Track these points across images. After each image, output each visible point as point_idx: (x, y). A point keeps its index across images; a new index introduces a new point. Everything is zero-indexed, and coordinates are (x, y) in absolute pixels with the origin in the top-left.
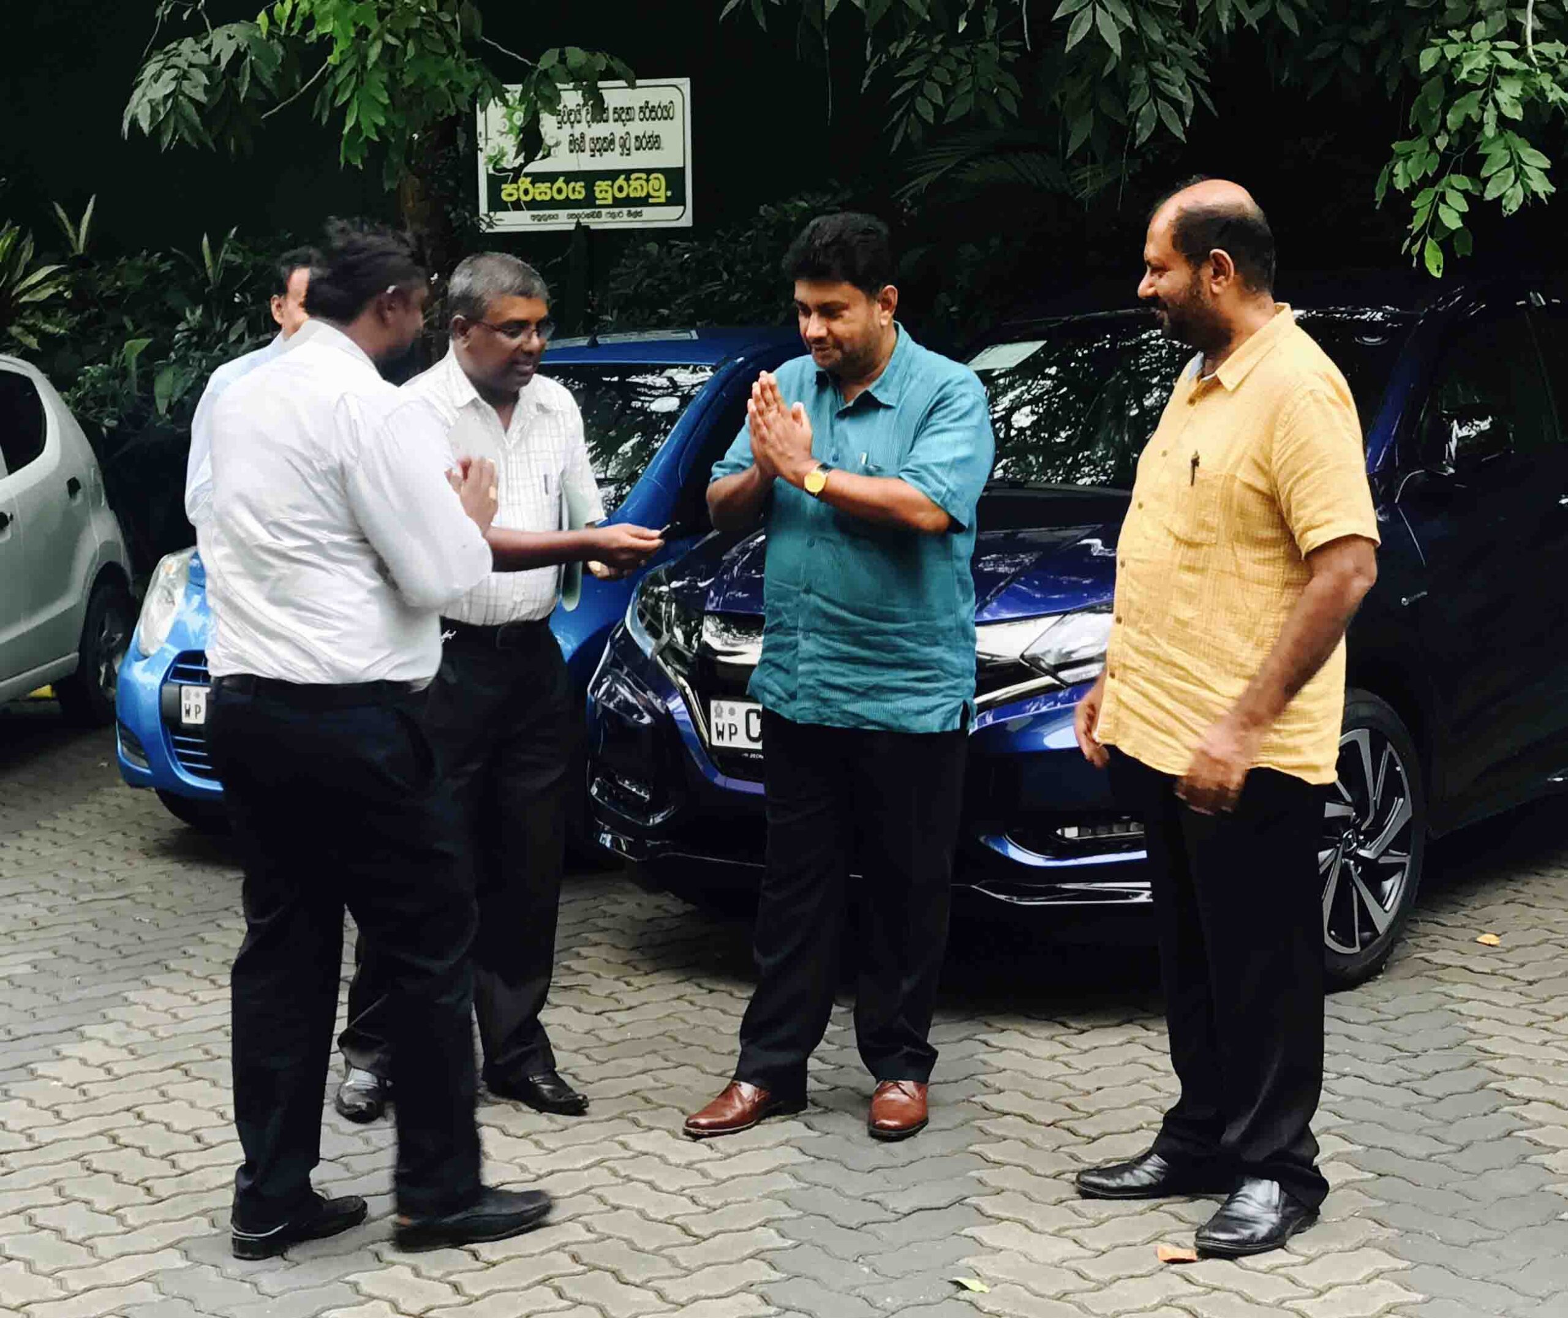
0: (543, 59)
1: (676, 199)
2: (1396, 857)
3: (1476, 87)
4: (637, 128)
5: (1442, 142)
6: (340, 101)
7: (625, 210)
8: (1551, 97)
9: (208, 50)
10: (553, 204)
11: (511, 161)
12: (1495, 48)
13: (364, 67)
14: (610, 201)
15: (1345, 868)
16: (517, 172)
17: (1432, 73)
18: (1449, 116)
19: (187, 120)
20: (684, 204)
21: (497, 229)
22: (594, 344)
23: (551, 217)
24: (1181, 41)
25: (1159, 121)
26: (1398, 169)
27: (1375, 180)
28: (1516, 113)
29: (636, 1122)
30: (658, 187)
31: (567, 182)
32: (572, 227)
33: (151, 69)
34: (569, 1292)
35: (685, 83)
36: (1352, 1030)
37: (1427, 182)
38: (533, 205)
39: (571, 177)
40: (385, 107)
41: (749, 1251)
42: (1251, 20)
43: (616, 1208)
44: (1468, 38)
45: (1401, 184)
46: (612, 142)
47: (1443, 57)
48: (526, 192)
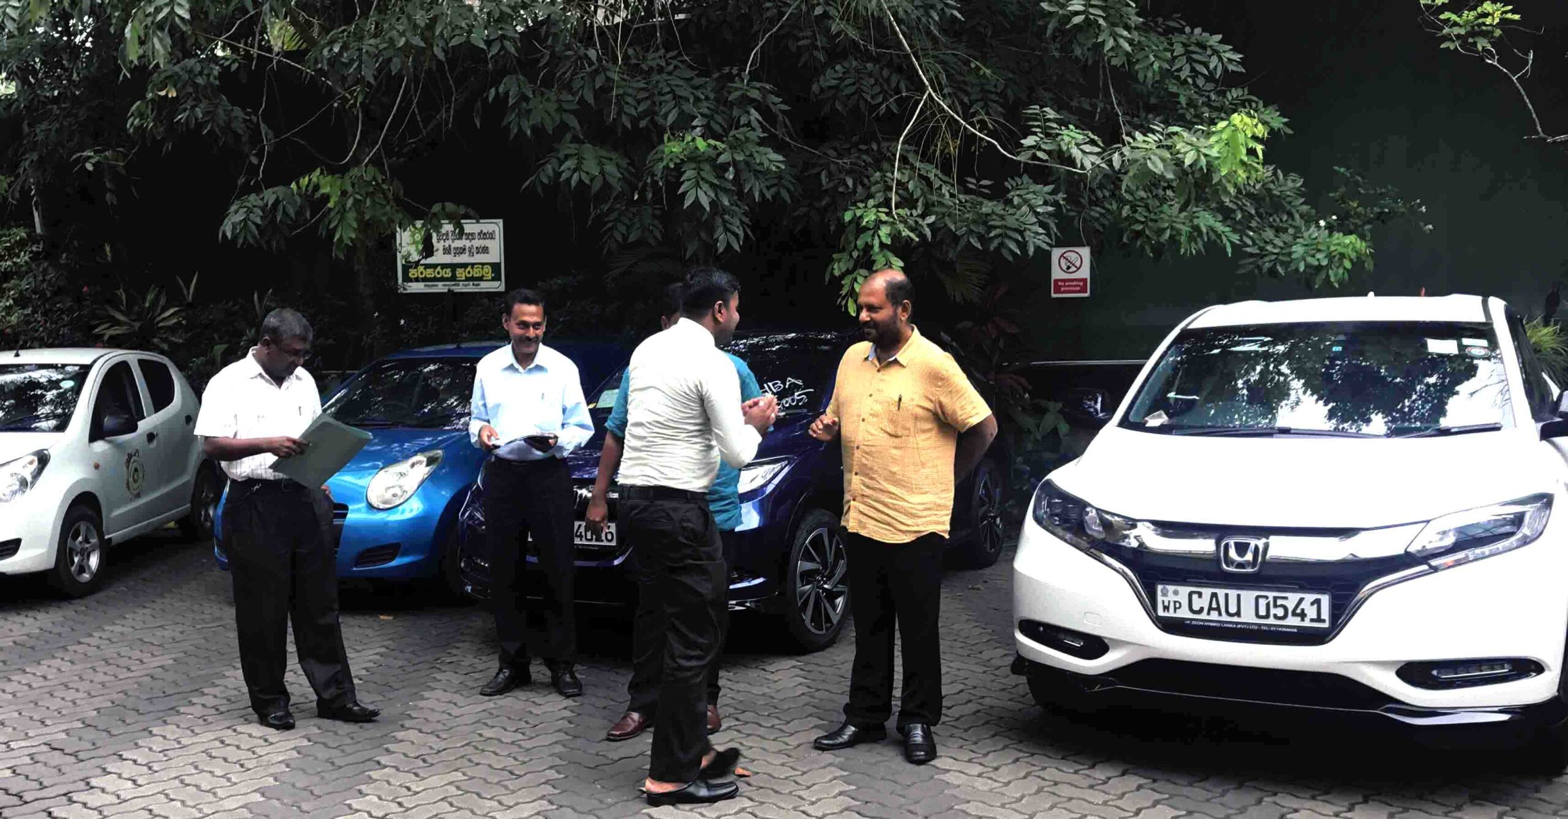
0: (434, 207)
1: (497, 278)
2: (840, 588)
3: (869, 229)
4: (477, 243)
5: (855, 254)
6: (332, 226)
7: (471, 283)
8: (904, 234)
9: (262, 199)
10: (435, 279)
11: (415, 257)
12: (878, 211)
13: (345, 210)
14: (464, 278)
15: (818, 594)
16: (417, 263)
17: (850, 222)
18: (858, 242)
19: (250, 232)
20: (500, 280)
21: (408, 291)
22: (459, 348)
23: (433, 286)
24: (737, 205)
25: (728, 243)
26: (836, 266)
27: (826, 270)
28: (888, 241)
29: (486, 724)
30: (488, 272)
31: (442, 269)
32: (446, 291)
33: (233, 208)
34: (455, 803)
35: (500, 222)
36: (822, 669)
37: (849, 272)
38: (425, 280)
39: (444, 266)
40: (355, 229)
41: (543, 780)
42: (768, 196)
43: (477, 764)
44: (866, 207)
45: (837, 273)
46: (464, 249)
47: (855, 215)
48: (422, 273)
